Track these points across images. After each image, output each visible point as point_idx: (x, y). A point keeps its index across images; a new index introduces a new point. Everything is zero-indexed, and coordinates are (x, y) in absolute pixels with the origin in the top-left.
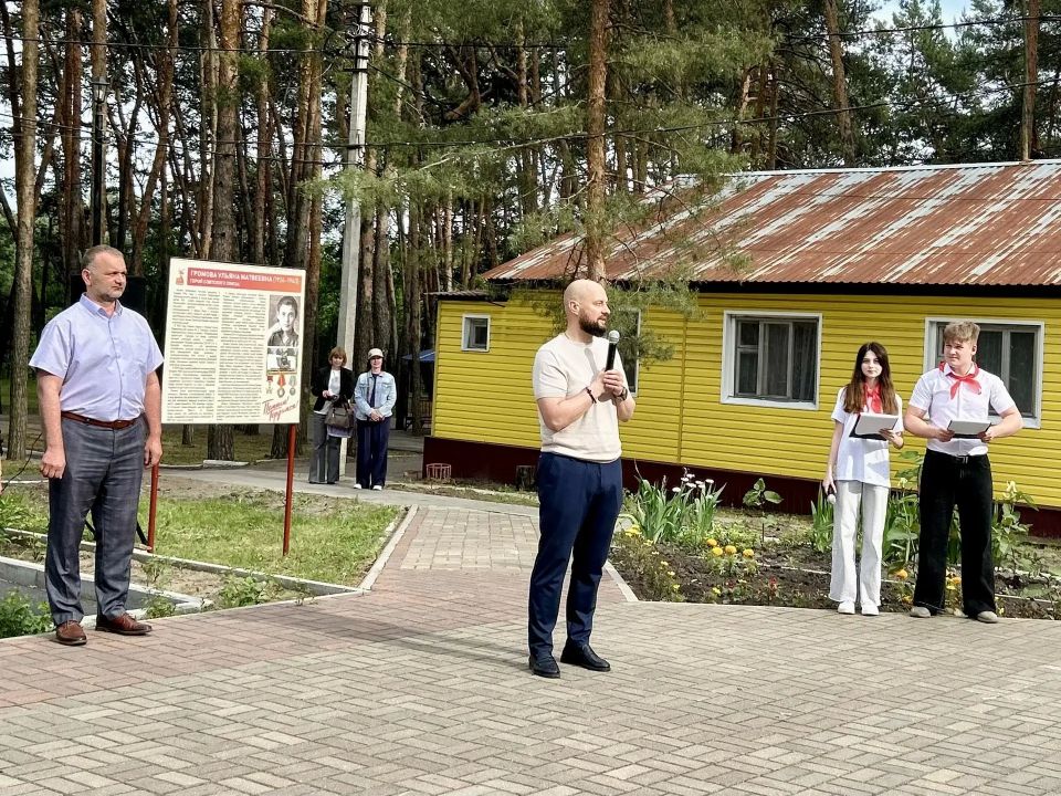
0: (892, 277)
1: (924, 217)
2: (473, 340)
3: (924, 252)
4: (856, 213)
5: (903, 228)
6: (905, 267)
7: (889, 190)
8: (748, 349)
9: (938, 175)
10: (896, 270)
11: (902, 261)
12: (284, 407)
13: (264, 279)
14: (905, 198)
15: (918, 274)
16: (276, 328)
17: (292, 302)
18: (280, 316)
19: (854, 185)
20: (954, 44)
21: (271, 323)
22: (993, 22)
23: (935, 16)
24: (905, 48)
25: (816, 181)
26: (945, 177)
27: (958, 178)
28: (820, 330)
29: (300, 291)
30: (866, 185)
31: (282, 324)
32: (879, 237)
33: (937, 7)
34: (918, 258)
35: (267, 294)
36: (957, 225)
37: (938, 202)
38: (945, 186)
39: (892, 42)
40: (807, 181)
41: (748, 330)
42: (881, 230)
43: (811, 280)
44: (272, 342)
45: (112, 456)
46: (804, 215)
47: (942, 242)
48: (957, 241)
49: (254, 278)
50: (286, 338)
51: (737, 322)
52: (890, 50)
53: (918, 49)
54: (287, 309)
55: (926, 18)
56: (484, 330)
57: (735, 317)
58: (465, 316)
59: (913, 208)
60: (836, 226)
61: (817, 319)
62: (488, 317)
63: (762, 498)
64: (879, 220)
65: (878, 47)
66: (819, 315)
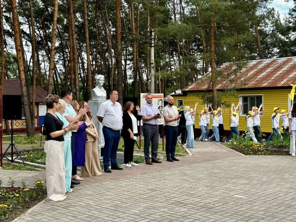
0: (280, 85)
1: (285, 70)
2: (179, 105)
3: (287, 78)
4: (269, 70)
5: (281, 73)
6: (283, 82)
7: (276, 64)
8: (245, 103)
9: (287, 60)
10: (281, 83)
11: (281, 81)
12: (161, 121)
13: (156, 96)
14: (280, 66)
15: (286, 84)
16: (159, 106)
17: (161, 100)
18: (160, 103)
19: (267, 63)
20: (283, 23)
21: (158, 105)
22: (293, 18)
23: (278, 17)
24: (271, 26)
25: (258, 63)
26: (289, 60)
27: (293, 60)
28: (263, 98)
29: (162, 98)
30: (270, 63)
31: (160, 105)
32: (275, 76)
33: (279, 15)
34: (285, 80)
35: (157, 99)
36: (294, 72)
37: (288, 66)
38: (289, 62)
39: (268, 24)
40: (255, 63)
41: (245, 99)
42: (275, 74)
43: (260, 87)
44: (159, 108)
45: (155, 131)
46: (256, 71)
47: (291, 76)
48: (294, 76)
49: (155, 96)
50: (161, 108)
51: (242, 97)
52: (267, 27)
53: (274, 26)
54: (161, 102)
55: (276, 18)
56: (182, 102)
57: (242, 96)
58: (177, 99)
59: (282, 68)
60: (264, 74)
61: (262, 96)
62: (183, 99)
63: (262, 135)
64: (274, 72)
65: (264, 26)
66: (262, 95)
